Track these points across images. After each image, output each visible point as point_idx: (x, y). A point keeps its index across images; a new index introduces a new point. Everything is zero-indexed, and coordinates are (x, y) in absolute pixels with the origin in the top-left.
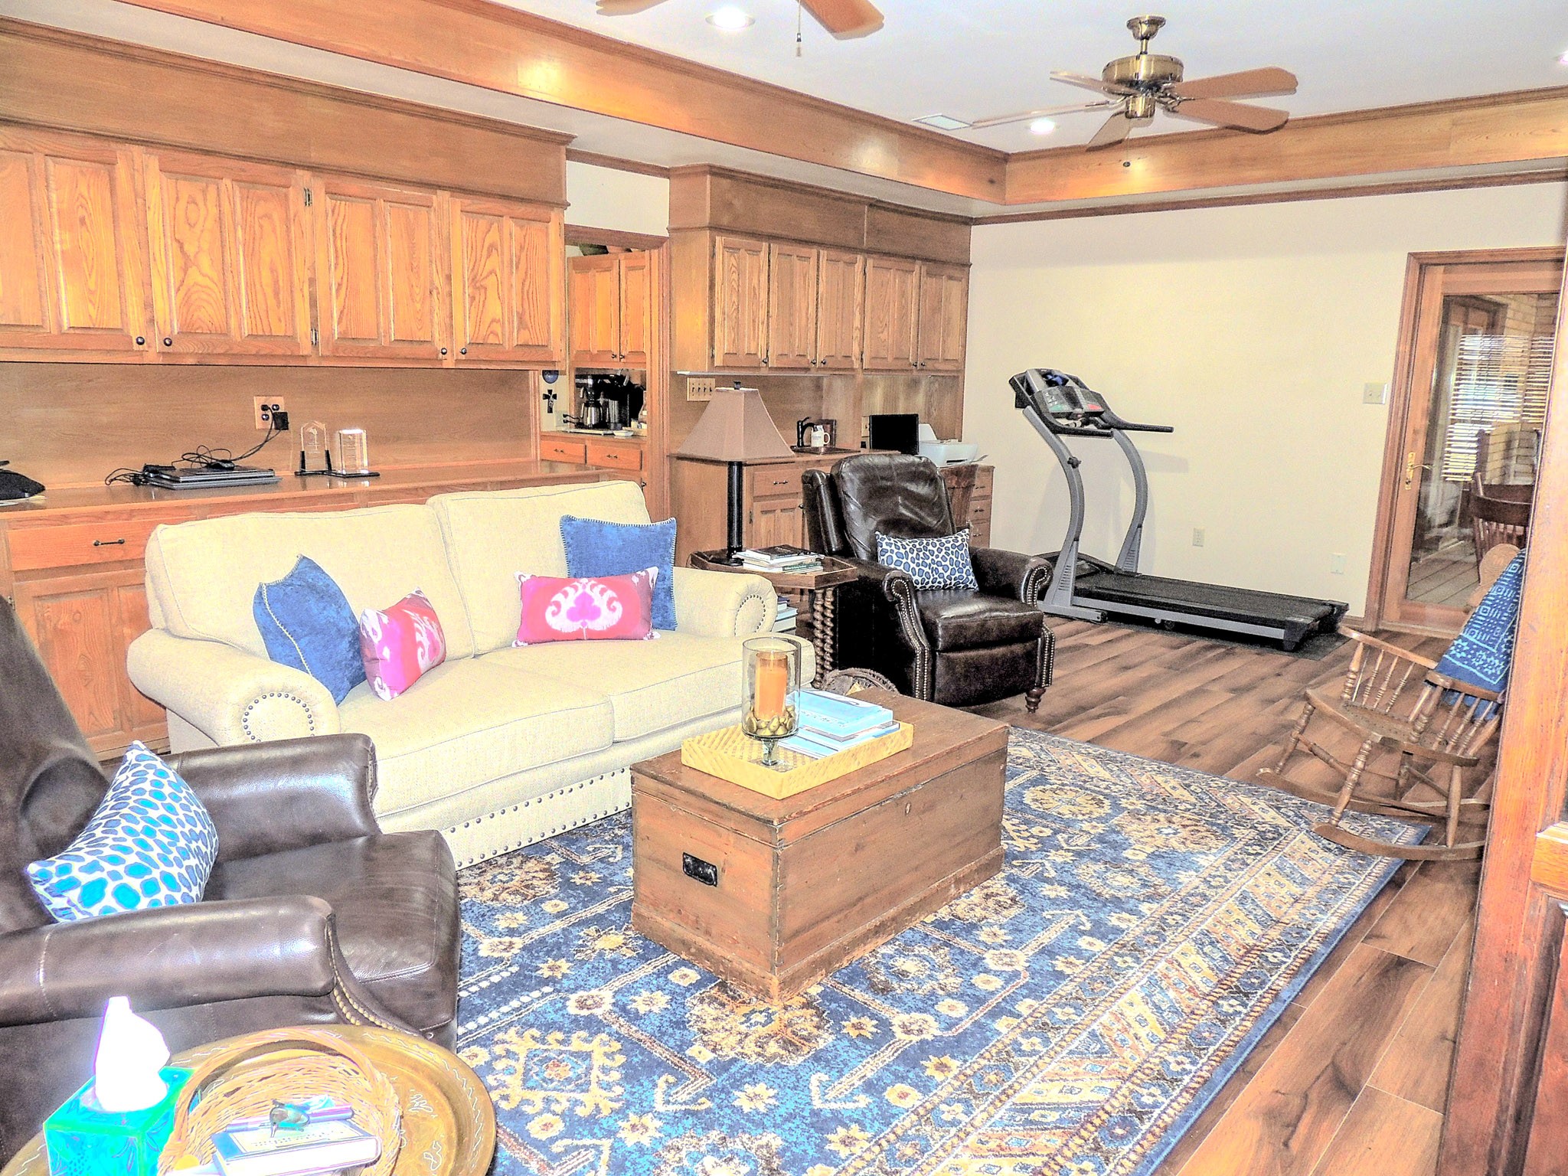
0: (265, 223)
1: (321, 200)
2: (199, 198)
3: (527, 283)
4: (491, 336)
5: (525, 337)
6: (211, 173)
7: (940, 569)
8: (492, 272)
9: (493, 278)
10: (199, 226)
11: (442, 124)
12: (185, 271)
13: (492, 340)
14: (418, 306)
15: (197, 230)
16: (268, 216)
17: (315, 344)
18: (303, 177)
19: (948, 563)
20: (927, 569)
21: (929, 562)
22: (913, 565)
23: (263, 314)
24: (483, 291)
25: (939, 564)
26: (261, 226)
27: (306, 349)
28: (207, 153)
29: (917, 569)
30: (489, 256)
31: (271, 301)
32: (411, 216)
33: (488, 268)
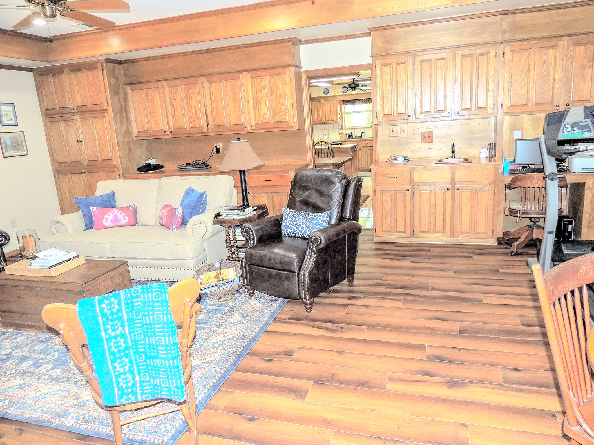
0: (192, 95)
1: (207, 85)
2: (176, 92)
3: (277, 98)
4: (264, 120)
5: (277, 119)
6: (179, 84)
7: (300, 228)
8: (263, 97)
9: (263, 99)
10: (177, 99)
11: (241, 50)
12: (175, 112)
13: (264, 121)
14: (237, 113)
15: (176, 100)
16: (193, 93)
17: (208, 129)
18: (203, 79)
19: (304, 226)
20: (293, 227)
21: (295, 223)
22: (288, 224)
23: (193, 121)
24: (260, 104)
25: (300, 225)
26: (191, 96)
27: (205, 130)
28: (179, 78)
29: (289, 226)
30: (261, 91)
31: (195, 118)
32: (233, 83)
33: (261, 96)
